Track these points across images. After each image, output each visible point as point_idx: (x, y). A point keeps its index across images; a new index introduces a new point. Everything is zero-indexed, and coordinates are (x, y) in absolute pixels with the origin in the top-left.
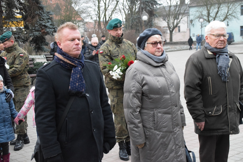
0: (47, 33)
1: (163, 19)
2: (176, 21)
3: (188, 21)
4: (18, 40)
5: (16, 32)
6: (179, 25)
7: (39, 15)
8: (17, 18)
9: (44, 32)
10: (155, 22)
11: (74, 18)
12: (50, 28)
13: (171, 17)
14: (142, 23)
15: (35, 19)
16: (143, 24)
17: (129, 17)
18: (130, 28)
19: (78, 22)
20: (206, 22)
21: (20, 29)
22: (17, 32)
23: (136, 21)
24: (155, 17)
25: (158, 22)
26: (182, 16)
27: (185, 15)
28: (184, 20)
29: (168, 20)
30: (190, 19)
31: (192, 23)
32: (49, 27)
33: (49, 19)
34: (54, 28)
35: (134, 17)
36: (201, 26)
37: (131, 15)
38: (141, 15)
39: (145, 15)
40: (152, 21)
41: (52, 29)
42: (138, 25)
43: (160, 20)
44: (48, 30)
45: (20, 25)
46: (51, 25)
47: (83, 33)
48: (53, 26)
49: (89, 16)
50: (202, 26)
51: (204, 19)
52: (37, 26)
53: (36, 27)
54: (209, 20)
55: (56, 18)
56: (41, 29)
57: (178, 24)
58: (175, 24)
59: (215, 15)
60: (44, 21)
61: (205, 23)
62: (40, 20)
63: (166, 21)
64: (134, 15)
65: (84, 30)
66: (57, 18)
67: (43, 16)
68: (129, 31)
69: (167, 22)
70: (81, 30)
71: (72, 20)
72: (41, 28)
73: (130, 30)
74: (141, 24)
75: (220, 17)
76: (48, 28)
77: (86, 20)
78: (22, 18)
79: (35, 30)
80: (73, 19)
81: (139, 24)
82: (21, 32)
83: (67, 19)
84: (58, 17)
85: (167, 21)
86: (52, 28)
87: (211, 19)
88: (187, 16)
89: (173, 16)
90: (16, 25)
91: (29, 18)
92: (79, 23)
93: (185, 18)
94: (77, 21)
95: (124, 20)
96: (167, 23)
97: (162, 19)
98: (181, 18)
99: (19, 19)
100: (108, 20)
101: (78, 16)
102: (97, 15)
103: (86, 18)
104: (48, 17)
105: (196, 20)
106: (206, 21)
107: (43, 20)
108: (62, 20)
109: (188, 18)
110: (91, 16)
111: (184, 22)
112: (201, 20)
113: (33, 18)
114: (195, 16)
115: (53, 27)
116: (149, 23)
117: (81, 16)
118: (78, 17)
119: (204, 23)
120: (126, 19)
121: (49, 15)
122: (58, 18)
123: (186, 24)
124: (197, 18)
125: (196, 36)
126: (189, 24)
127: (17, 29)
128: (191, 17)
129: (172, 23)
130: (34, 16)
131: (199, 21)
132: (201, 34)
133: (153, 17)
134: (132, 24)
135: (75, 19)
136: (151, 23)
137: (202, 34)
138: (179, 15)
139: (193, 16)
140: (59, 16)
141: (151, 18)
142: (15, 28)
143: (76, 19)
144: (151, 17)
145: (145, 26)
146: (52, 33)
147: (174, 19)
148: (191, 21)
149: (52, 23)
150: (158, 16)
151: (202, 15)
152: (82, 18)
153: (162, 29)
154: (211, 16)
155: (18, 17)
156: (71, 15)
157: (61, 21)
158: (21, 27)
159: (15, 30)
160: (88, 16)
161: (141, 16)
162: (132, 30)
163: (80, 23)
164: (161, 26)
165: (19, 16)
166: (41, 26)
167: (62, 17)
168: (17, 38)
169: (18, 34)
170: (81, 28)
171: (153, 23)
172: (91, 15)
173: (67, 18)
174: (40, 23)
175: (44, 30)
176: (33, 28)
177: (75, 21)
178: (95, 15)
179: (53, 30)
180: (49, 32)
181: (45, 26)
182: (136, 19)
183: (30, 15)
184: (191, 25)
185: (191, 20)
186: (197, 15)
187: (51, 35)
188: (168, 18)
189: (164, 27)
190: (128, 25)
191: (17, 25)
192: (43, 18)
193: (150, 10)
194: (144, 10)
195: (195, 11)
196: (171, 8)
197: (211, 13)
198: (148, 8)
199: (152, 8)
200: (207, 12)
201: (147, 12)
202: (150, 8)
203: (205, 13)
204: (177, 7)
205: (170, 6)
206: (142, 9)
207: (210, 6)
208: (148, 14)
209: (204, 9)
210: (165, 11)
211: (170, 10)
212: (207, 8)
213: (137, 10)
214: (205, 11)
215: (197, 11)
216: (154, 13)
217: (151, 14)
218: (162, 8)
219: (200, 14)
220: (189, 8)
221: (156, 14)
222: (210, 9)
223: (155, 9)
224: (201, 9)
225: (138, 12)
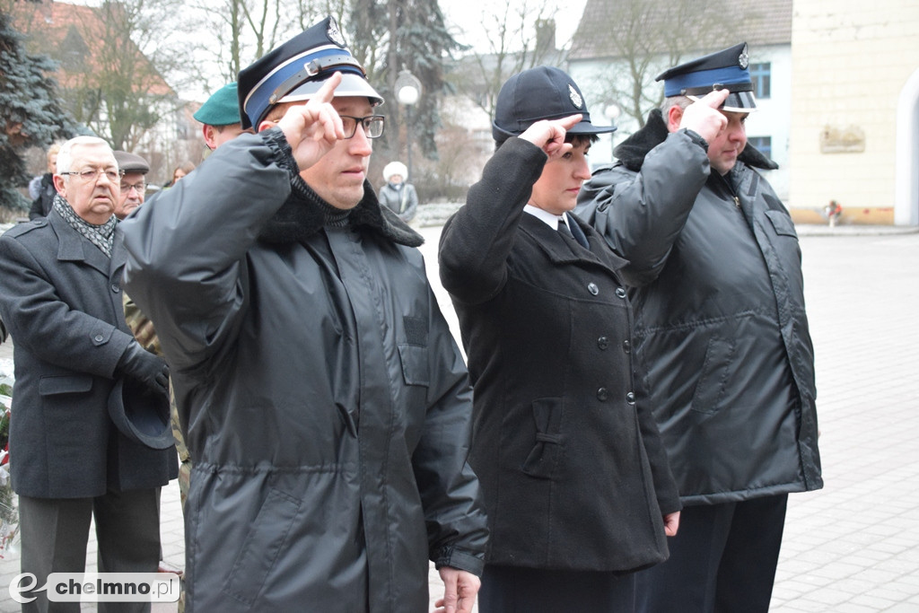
0: (30, 137)
1: (473, 100)
9: (18, 136)
10: (445, 110)
11: (140, 85)
12: (43, 122)
14: (397, 112)
16: (400, 118)
19: (154, 102)
20: (627, 116)
24: (445, 94)
25: (454, 113)
32: (39, 117)
33: (39, 84)
34: (59, 123)
38: (392, 82)
39: (411, 83)
40: (432, 107)
41: (50, 124)
43: (461, 106)
44: (34, 128)
46: (46, 108)
47: (173, 143)
48: (56, 114)
49: (197, 81)
51: (622, 106)
54: (638, 110)
55: (67, 82)
56: (5, 123)
60: (21, 94)
61: (627, 121)
62: (4, 89)
63: (484, 108)
65: (178, 131)
66: (72, 84)
67: (15, 74)
70: (166, 132)
71: (132, 93)
72: (7, 118)
74: (392, 118)
76: (36, 122)
77: (184, 96)
80: (134, 91)
83: (109, 86)
84: (77, 80)
85: (488, 109)
86: (50, 120)
92: (157, 103)
94: (150, 97)
96: (487, 118)
97: (469, 103)
101: (156, 77)
102: (229, 78)
103: (186, 85)
104: (36, 78)
105: (594, 108)
106: (628, 112)
107: (17, 87)
108: (93, 93)
110: (204, 82)
112: (612, 110)
114: (588, 94)
115: (56, 118)
116: (424, 115)
117: (167, 81)
118: (153, 84)
119: (621, 122)
121: (41, 72)
122: (77, 84)
124: (598, 102)
131: (603, 112)
133: (438, 93)
135: (144, 88)
136: (432, 113)
140: (78, 76)
141: (432, 95)
143: (148, 88)
144: (432, 90)
145: (409, 125)
149: (53, 102)
150: (455, 89)
151: (615, 91)
152: (171, 85)
153: (469, 139)
154: (646, 98)
156: (126, 74)
157: (89, 93)
160: (192, 80)
161: (393, 87)
163: (162, 105)
164: (465, 124)
166: (7, 113)
167: (93, 81)
170: (164, 125)
171: (436, 115)
172: (204, 75)
173: (111, 83)
175: (19, 127)
177: (144, 96)
178: (222, 78)
180: (40, 136)
181: (21, 111)
186: (596, 92)
189: (477, 131)
192: (13, 82)
193: (428, 65)
194: (404, 65)
195: (592, 78)
196: (504, 62)
197: (647, 86)
198: (421, 60)
199: (434, 58)
200: (633, 80)
201: (416, 75)
202: (429, 60)
203: (625, 83)
204: (527, 59)
205: (501, 56)
206: (399, 60)
207: (641, 60)
208: (421, 81)
209: (621, 69)
210: (484, 71)
211: (499, 71)
212: (633, 67)
213: (379, 64)
214: (625, 77)
215: (599, 77)
216: (444, 78)
217: (432, 80)
218: (470, 60)
219: (608, 88)
220: (568, 66)
221: (451, 83)
222: (644, 72)
223: (445, 62)
224: (610, 71)
225: (381, 71)
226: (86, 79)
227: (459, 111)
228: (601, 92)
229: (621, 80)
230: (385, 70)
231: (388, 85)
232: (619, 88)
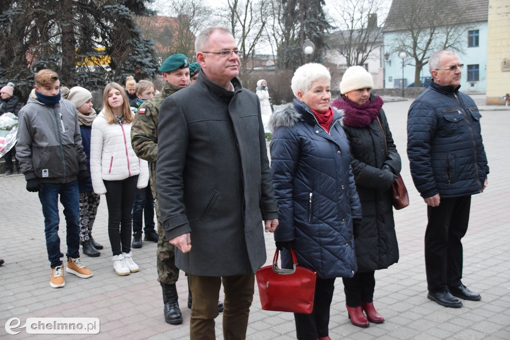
0: (144, 74)
1: (339, 52)
2: (360, 55)
3: (381, 56)
4: (98, 86)
5: (94, 74)
6: (366, 62)
7: (132, 46)
8: (97, 51)
9: (139, 73)
10: (326, 57)
12: (149, 67)
13: (354, 49)
15: (125, 52)
17: (284, 49)
18: (284, 66)
20: (410, 57)
21: (102, 69)
22: (96, 74)
23: (294, 55)
24: (325, 49)
25: (331, 57)
26: (370, 47)
27: (376, 46)
28: (374, 55)
29: (348, 54)
30: (385, 52)
31: (387, 59)
32: (147, 65)
33: (148, 51)
35: (290, 48)
36: (402, 64)
37: (286, 45)
38: (302, 45)
39: (310, 45)
40: (320, 55)
41: (153, 68)
42: (297, 61)
43: (334, 54)
44: (146, 70)
45: (101, 62)
46: (151, 61)
50: (405, 64)
51: (408, 52)
52: (128, 64)
53: (127, 66)
54: (415, 54)
56: (134, 68)
57: (364, 61)
58: (360, 60)
59: (425, 47)
60: (140, 56)
61: (410, 59)
62: (134, 54)
63: (344, 55)
64: (292, 44)
67: (138, 48)
68: (283, 72)
69: (347, 58)
72: (135, 66)
73: (285, 70)
74: (302, 61)
75: (433, 49)
76: (146, 67)
78: (105, 51)
79: (124, 70)
81: (300, 60)
82: (102, 74)
84: (167, 49)
85: (346, 55)
86: (152, 66)
87: (420, 53)
88: (379, 48)
89: (357, 47)
90: (95, 62)
91: (116, 51)
93: (376, 51)
95: (276, 53)
96: (345, 59)
97: (337, 53)
98: (370, 51)
99: (100, 53)
100: (249, 54)
104: (147, 49)
105: (394, 54)
106: (410, 55)
107: (139, 53)
109: (381, 50)
111: (374, 57)
112: (403, 54)
113: (123, 50)
114: (392, 47)
115: (154, 65)
119: (407, 60)
120: (278, 51)
121: (149, 46)
123: (379, 61)
124: (396, 51)
125: (395, 80)
126: (382, 62)
127: (96, 68)
128: (387, 50)
129: (355, 58)
130: (124, 47)
131: (399, 55)
132: (402, 78)
133: (323, 49)
134: (288, 59)
136: (320, 58)
137: (405, 78)
138: (366, 45)
139: (389, 47)
141: (320, 50)
142: (94, 68)
144: (320, 48)
146: (152, 75)
147: (359, 51)
148: (387, 56)
149: (154, 59)
150: (330, 47)
151: (404, 45)
153: (338, 69)
154: (419, 48)
155: (99, 50)
158: (104, 66)
159: (93, 70)
161: (302, 47)
162: (288, 70)
164: (335, 63)
165: (100, 48)
166: (135, 64)
168: (96, 84)
169: (98, 76)
174: (133, 58)
175: (140, 70)
176: (123, 67)
179: (155, 69)
180: (148, 73)
181: (141, 63)
182: (294, 52)
183: (118, 46)
184: (386, 63)
185: (387, 54)
186: (396, 46)
187: (151, 78)
188: (349, 51)
189: (341, 65)
190: (280, 62)
191: (97, 62)
192: (138, 51)
193: (318, 36)
194: (307, 37)
195: (393, 40)
196: (353, 34)
197: (419, 43)
198: (315, 34)
199: (321, 33)
200: (413, 40)
201: (313, 41)
202: (318, 34)
203: (409, 42)
204: (363, 32)
205: (352, 31)
206: (305, 35)
207: (417, 31)
208: (314, 43)
209: (407, 35)
210: (344, 38)
211: (350, 38)
212: (413, 34)
213: (296, 37)
214: (409, 39)
215: (397, 39)
216: (325, 42)
217: (320, 43)
218: (338, 33)
219: (401, 44)
220: (383, 34)
221: (328, 44)
222: (418, 36)
223: (326, 35)
224: (402, 36)
225: (297, 40)
226: (170, 49)
227: (332, 56)
228: (398, 46)
229: (407, 40)
230: (299, 40)
231: (300, 45)
232: (406, 44)
